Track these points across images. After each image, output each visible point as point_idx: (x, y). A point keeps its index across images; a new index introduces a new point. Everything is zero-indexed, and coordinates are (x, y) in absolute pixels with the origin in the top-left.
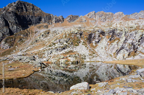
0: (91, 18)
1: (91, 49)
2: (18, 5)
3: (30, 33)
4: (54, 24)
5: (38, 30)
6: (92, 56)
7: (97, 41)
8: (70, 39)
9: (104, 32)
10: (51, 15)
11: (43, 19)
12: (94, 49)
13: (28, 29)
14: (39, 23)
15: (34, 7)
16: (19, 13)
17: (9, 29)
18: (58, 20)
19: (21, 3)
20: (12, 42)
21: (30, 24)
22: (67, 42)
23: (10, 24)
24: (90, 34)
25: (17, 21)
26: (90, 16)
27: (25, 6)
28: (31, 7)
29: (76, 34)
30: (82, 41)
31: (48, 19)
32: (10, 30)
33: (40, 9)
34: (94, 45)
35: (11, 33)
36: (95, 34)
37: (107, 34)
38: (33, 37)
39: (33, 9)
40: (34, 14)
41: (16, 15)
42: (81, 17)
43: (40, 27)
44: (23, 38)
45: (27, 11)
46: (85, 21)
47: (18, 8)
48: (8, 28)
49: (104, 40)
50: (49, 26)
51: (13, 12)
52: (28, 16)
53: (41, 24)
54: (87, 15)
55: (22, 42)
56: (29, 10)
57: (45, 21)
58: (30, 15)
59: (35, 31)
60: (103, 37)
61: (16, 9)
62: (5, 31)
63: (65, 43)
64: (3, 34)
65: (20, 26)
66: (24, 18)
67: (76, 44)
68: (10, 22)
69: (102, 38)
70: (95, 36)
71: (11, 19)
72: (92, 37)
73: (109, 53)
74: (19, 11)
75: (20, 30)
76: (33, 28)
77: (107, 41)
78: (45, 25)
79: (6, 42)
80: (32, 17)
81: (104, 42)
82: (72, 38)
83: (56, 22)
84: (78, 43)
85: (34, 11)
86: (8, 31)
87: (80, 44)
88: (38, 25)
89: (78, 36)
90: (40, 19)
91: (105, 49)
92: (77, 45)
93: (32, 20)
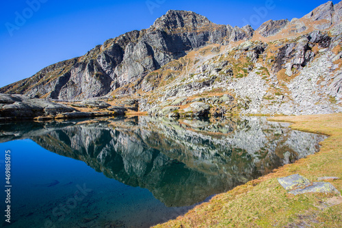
0: (319, 20)
1: (276, 83)
2: (169, 18)
3: (185, 63)
4: (232, 42)
5: (201, 57)
6: (271, 101)
7: (298, 62)
8: (227, 64)
9: (329, 39)
10: (227, 27)
11: (211, 37)
12: (287, 84)
13: (184, 58)
14: (204, 44)
15: (195, 17)
16: (168, 32)
17: (154, 59)
18: (239, 34)
19: (173, 14)
20: (157, 79)
21: (188, 49)
22: (219, 70)
23: (155, 51)
24: (284, 48)
25: (165, 45)
26: (316, 16)
27: (180, 18)
28: (191, 17)
29: (247, 50)
30: (258, 65)
31: (221, 35)
32: (155, 62)
33: (206, 19)
34: (289, 72)
35: (156, 65)
36: (295, 44)
37: (337, 43)
38: (190, 70)
39: (194, 21)
40: (195, 29)
41: (163, 34)
42: (294, 22)
43: (204, 53)
44: (174, 73)
45: (182, 25)
46: (304, 28)
47: (167, 24)
48: (151, 58)
49: (324, 58)
50: (222, 47)
51: (158, 30)
52: (184, 34)
53: (207, 46)
54: (310, 13)
55: (172, 79)
56: (187, 24)
57: (215, 40)
58: (189, 33)
59: (194, 60)
60: (322, 50)
61: (165, 25)
62: (148, 64)
63: (214, 73)
64: (144, 68)
65: (171, 53)
66: (178, 38)
67: (242, 72)
68: (154, 47)
69: (318, 52)
70: (294, 50)
71: (157, 43)
72: (287, 54)
73: (327, 93)
74: (169, 28)
75: (170, 59)
76: (192, 54)
77: (334, 60)
78: (214, 46)
79: (148, 81)
80: (191, 35)
81: (321, 64)
82: (233, 60)
83: (236, 39)
84: (245, 71)
85: (195, 25)
86: (152, 62)
87: (252, 74)
88: (202, 48)
89: (251, 53)
90: (206, 38)
91: (318, 83)
92: (241, 76)
93: (191, 40)
